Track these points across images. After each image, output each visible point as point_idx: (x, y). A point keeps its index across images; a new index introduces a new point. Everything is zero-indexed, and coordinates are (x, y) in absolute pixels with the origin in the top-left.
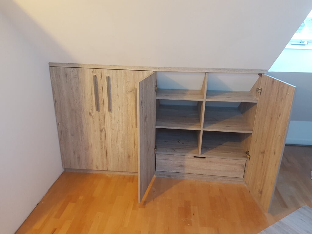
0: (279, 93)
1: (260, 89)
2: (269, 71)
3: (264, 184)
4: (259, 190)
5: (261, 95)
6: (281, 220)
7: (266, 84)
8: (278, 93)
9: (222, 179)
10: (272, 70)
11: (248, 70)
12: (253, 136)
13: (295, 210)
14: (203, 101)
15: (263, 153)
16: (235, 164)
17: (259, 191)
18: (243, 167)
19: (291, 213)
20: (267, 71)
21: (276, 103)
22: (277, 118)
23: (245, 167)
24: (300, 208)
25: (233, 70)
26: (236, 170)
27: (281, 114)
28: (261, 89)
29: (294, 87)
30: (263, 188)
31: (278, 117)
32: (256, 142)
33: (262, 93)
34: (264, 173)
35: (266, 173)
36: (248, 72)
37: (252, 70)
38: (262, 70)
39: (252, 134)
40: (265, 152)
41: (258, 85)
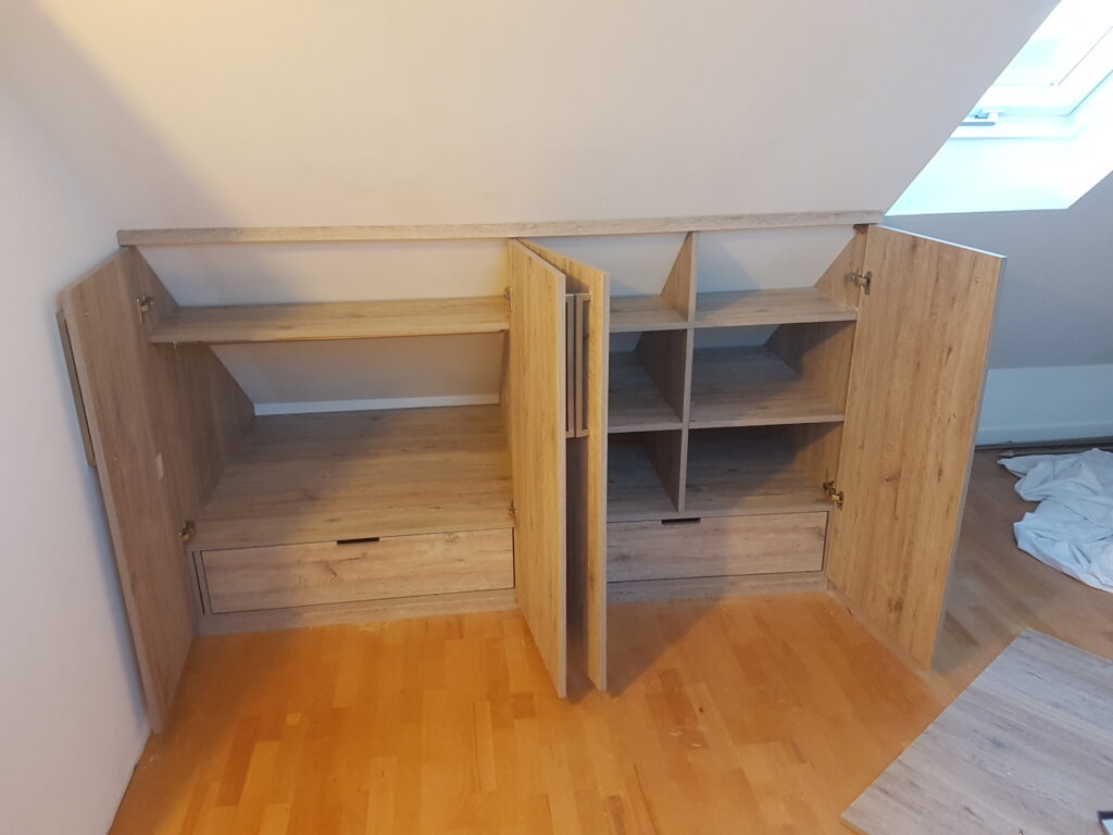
0: (942, 281)
1: (864, 274)
2: (887, 214)
3: (906, 578)
4: (890, 600)
5: (867, 293)
6: (973, 685)
7: (888, 256)
8: (937, 281)
9: (754, 583)
10: (899, 209)
11: (826, 215)
12: (849, 429)
13: (1003, 649)
14: (685, 331)
15: (894, 479)
16: (795, 529)
17: (890, 604)
18: (820, 534)
19: (993, 658)
20: (881, 213)
21: (931, 315)
22: (941, 363)
23: (824, 535)
24: (1015, 641)
25: (778, 216)
26: (798, 545)
27: (955, 347)
28: (869, 273)
29: (998, 258)
30: (903, 592)
31: (941, 359)
32: (862, 447)
33: (871, 288)
34: (903, 541)
35: (911, 543)
36: (825, 223)
37: (837, 214)
38: (869, 213)
39: (843, 422)
40: (902, 475)
41: (851, 264)
